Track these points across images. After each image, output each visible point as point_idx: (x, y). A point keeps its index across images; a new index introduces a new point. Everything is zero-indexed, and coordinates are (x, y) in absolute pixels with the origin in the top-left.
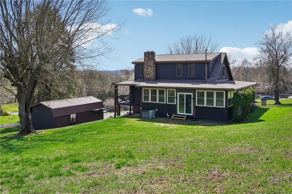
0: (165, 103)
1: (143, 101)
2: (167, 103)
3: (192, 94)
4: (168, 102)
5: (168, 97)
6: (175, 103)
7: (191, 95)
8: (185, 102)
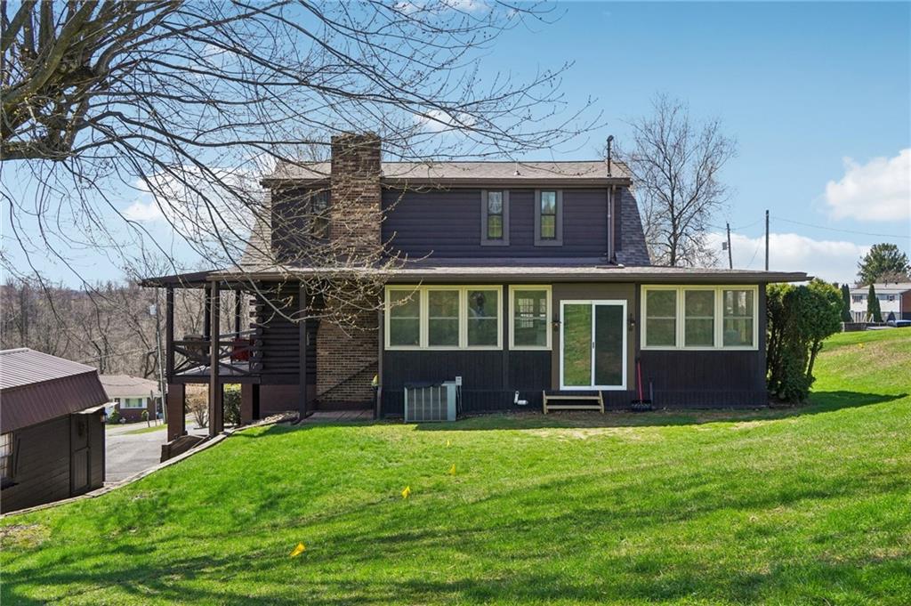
0: (500, 347)
1: (388, 347)
2: (512, 347)
3: (624, 303)
4: (516, 343)
5: (517, 322)
6: (549, 347)
7: (622, 307)
8: (594, 340)
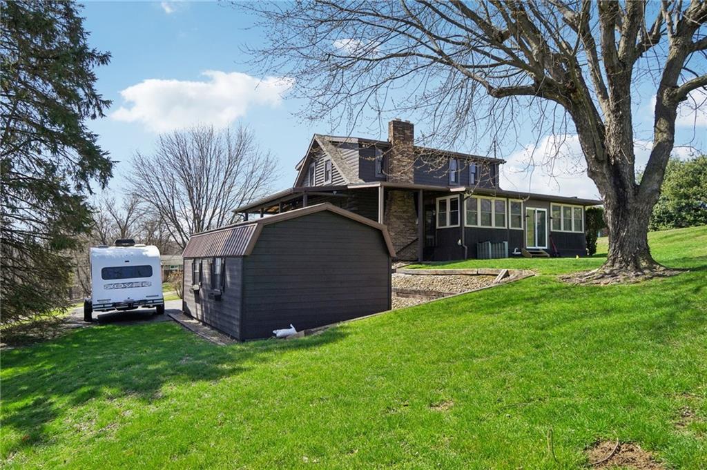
0: (506, 228)
1: (466, 225)
4: (512, 227)
5: (512, 216)
6: (522, 229)
7: (545, 212)
8: (537, 226)
